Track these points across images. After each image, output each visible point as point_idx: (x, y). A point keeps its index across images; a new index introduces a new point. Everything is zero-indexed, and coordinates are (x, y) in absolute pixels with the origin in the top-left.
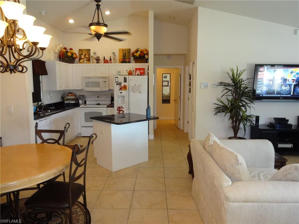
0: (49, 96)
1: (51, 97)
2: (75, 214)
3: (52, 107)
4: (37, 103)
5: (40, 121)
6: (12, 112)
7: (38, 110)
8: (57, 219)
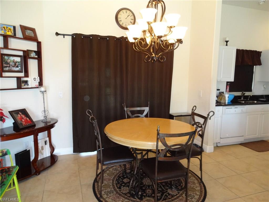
0: (263, 87)
1: (264, 88)
2: (190, 197)
3: (264, 98)
4: (242, 92)
5: (227, 108)
6: (201, 96)
7: (242, 99)
8: (176, 191)
